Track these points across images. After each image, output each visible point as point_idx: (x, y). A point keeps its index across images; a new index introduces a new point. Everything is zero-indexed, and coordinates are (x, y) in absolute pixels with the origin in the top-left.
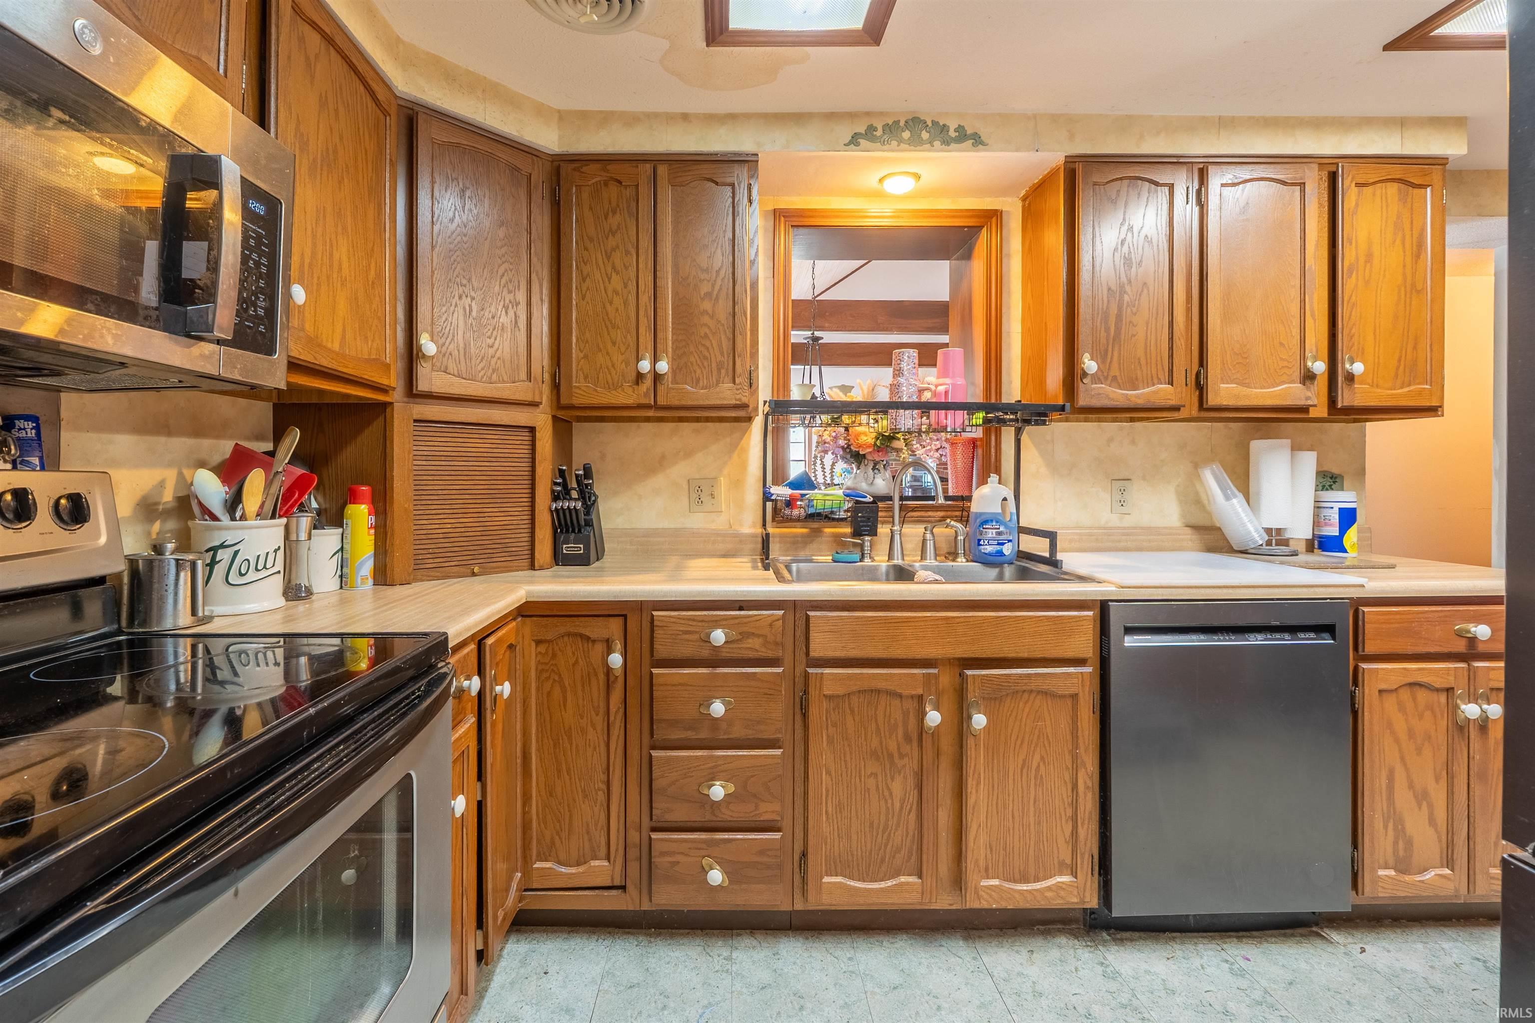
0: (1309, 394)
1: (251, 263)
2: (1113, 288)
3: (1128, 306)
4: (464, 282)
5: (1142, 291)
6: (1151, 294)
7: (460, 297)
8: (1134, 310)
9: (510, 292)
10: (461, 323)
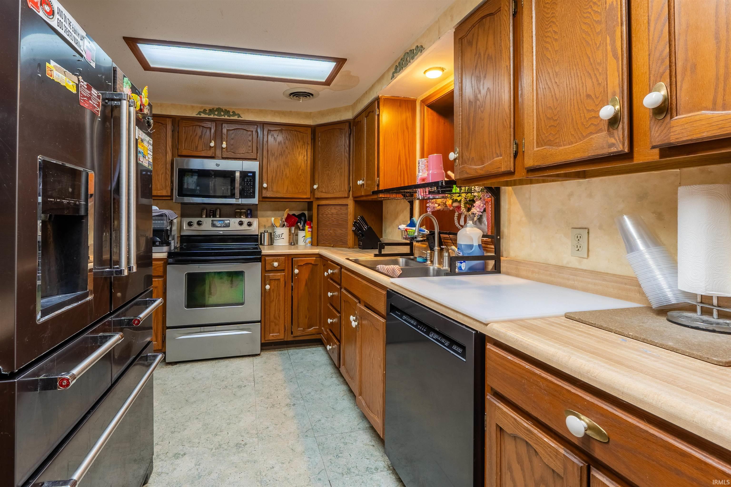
0: (612, 140)
1: (249, 184)
2: (472, 100)
3: (479, 108)
4: (327, 166)
5: (487, 94)
6: (492, 95)
7: (326, 171)
8: (482, 109)
9: (339, 166)
10: (326, 178)
